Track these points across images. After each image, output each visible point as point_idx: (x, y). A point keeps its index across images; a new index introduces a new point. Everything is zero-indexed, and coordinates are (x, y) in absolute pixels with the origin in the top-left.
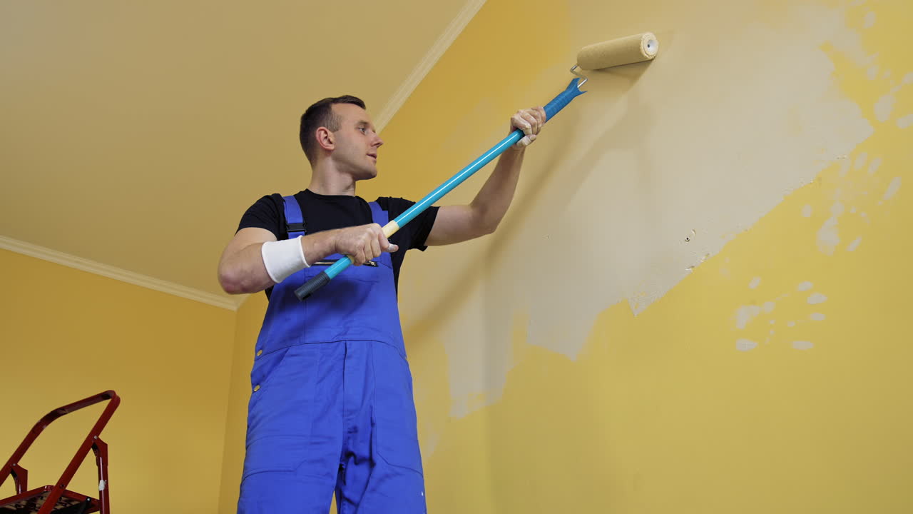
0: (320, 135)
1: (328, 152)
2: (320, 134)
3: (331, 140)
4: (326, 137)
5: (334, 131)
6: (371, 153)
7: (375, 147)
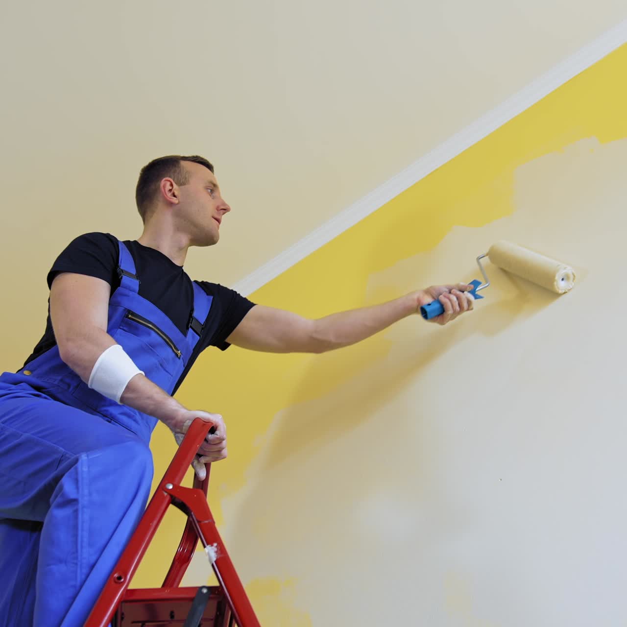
0: (164, 186)
1: (171, 204)
2: (165, 183)
3: (176, 193)
4: (170, 190)
5: (180, 184)
6: (216, 216)
7: (222, 211)
